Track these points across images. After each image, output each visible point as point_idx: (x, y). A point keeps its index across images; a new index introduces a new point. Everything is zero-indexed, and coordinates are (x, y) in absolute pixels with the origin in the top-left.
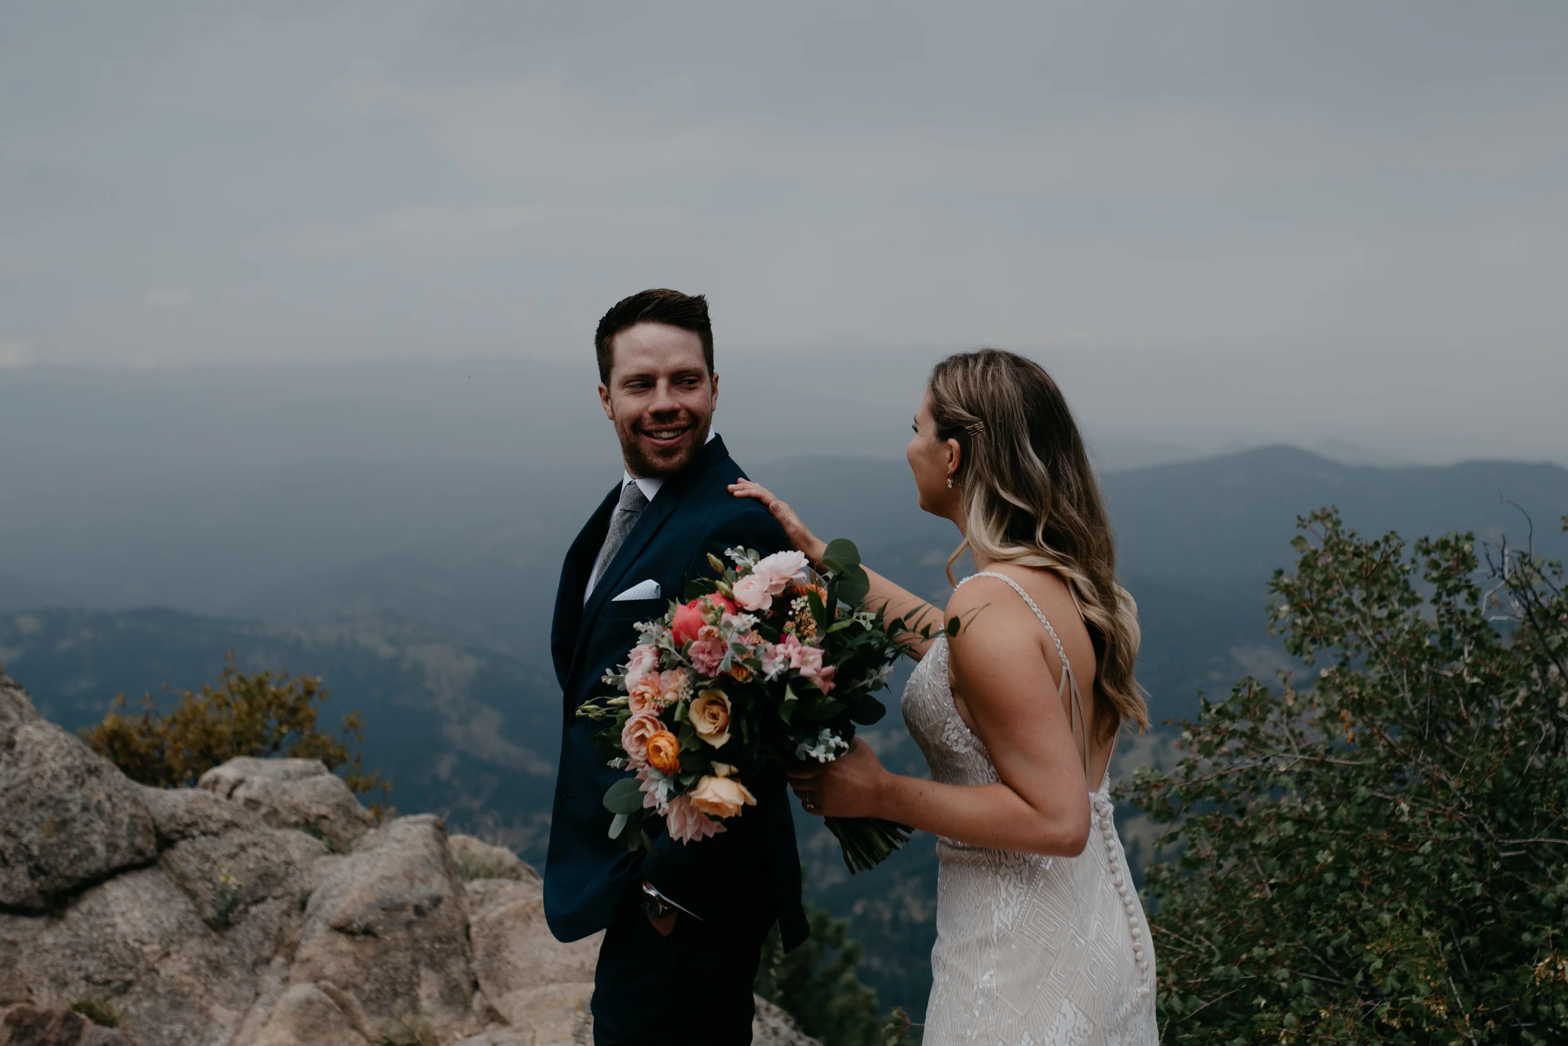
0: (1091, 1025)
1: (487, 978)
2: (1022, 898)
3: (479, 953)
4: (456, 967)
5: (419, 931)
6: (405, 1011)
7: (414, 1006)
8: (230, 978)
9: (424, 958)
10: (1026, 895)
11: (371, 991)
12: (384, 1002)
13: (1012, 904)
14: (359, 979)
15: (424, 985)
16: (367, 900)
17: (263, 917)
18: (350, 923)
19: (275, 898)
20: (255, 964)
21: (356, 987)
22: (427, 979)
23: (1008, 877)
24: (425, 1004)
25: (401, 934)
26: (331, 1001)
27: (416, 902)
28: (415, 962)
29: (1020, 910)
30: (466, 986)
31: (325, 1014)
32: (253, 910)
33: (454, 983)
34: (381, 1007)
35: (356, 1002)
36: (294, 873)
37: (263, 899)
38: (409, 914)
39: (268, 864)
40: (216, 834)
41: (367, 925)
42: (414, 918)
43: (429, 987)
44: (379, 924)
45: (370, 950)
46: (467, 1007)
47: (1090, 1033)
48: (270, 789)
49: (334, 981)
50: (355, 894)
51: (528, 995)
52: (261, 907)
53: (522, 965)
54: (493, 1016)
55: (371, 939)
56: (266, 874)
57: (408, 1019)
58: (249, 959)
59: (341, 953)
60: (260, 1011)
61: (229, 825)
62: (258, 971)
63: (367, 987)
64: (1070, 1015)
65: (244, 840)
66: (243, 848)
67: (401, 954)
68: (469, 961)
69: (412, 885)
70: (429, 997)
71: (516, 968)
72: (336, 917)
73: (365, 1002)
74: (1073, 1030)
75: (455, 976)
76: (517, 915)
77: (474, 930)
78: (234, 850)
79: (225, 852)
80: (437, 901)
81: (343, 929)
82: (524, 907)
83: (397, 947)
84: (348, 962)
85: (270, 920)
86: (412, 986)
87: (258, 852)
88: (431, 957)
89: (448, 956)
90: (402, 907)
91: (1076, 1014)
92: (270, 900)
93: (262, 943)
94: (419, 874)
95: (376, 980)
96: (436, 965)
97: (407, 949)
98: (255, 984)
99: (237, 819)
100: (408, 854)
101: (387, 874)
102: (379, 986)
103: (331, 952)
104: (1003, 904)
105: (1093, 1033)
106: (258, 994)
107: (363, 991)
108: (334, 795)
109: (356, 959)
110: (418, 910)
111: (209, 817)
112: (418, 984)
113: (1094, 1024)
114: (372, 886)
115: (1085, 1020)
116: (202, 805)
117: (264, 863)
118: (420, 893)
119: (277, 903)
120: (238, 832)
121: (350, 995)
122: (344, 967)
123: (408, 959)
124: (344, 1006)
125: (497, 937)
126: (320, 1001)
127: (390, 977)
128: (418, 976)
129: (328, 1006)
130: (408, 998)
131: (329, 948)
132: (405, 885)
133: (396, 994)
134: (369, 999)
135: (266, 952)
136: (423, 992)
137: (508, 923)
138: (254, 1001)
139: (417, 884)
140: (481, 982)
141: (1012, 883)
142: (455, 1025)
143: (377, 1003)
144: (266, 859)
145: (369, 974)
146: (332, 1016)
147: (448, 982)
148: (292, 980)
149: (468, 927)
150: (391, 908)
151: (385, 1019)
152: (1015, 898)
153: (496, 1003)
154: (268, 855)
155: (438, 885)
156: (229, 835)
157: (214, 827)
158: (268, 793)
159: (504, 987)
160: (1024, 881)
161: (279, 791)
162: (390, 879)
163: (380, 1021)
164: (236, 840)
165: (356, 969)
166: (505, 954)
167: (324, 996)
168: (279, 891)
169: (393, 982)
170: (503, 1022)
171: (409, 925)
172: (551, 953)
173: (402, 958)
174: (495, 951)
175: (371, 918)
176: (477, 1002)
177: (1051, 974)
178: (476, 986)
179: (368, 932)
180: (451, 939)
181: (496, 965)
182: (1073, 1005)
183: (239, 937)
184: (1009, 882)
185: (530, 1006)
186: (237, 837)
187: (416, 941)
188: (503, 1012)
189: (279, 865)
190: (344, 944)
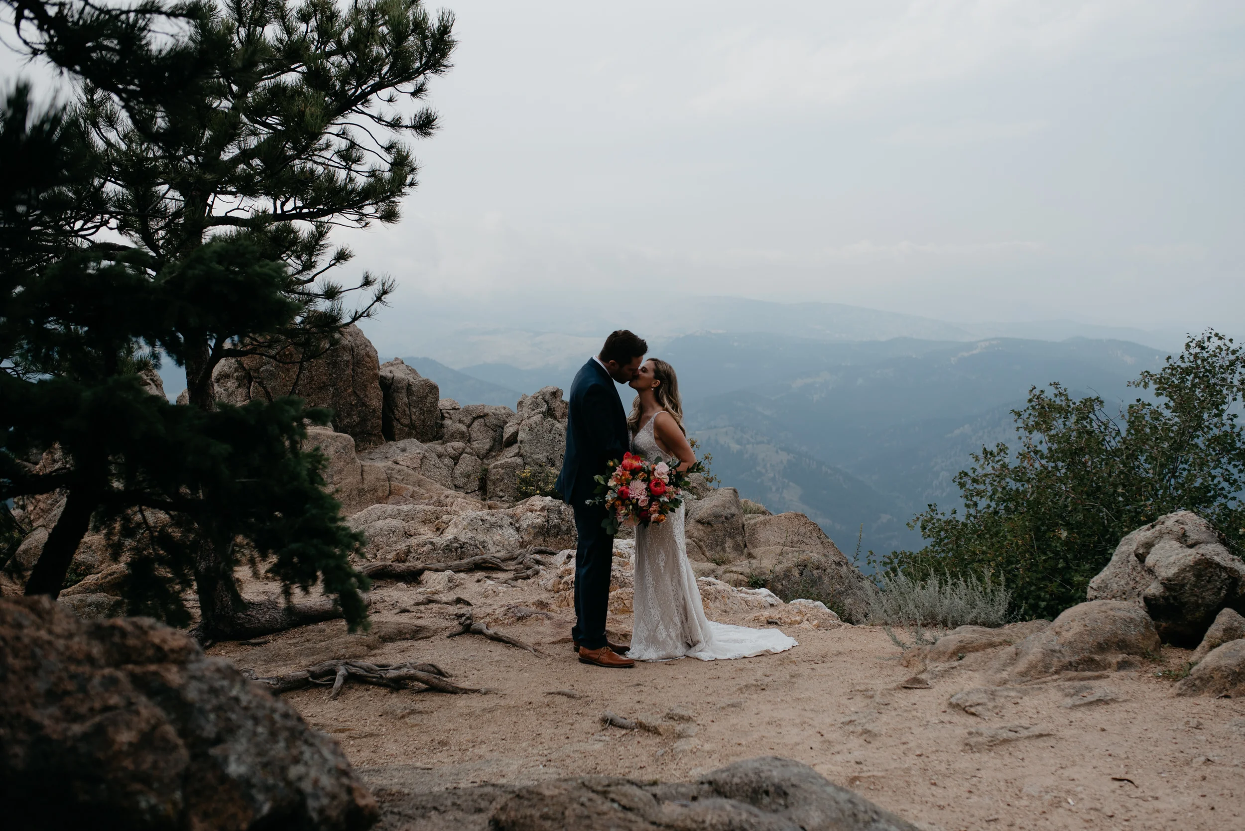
1: (750, 543)
3: (747, 535)
4: (739, 539)
5: (726, 525)
6: (721, 550)
7: (724, 550)
9: (728, 534)
12: (714, 547)
14: (705, 539)
15: (727, 543)
16: (709, 513)
18: (703, 520)
21: (704, 541)
24: (727, 549)
25: (720, 525)
27: (725, 515)
28: (724, 535)
30: (742, 545)
33: (738, 544)
35: (704, 546)
38: (723, 519)
42: (725, 520)
43: (729, 544)
44: (712, 521)
45: (709, 530)
46: (742, 553)
49: (696, 539)
50: (704, 510)
51: (763, 549)
54: (750, 556)
55: (709, 526)
57: (721, 553)
59: (699, 530)
63: (708, 542)
68: (743, 537)
69: (724, 509)
70: (729, 547)
71: (761, 540)
72: (698, 517)
75: (738, 541)
76: (761, 523)
77: (746, 527)
80: (733, 515)
81: (699, 521)
83: (718, 529)
84: (702, 533)
86: (723, 543)
88: (730, 534)
89: (736, 535)
90: (722, 516)
94: (727, 505)
96: (732, 537)
97: (722, 531)
100: (724, 499)
101: (716, 505)
102: (712, 541)
103: (695, 529)
109: (705, 532)
110: (726, 518)
112: (725, 543)
114: (711, 509)
118: (727, 512)
121: (702, 544)
123: (722, 534)
124: (700, 547)
125: (753, 530)
127: (716, 539)
128: (725, 540)
129: (695, 546)
130: (721, 547)
132: (722, 509)
133: (717, 545)
134: (708, 545)
136: (727, 545)
139: (726, 509)
140: (748, 544)
142: (740, 557)
143: (711, 547)
145: (708, 537)
147: (736, 543)
149: (743, 526)
150: (717, 516)
151: (713, 552)
153: (752, 551)
155: (734, 510)
159: (755, 547)
162: (717, 507)
163: (711, 553)
165: (704, 535)
166: (756, 536)
169: (717, 541)
170: (754, 558)
171: (723, 522)
173: (720, 533)
174: (753, 535)
175: (710, 519)
176: (746, 551)
178: (745, 546)
179: (709, 523)
180: (738, 529)
181: (753, 539)
185: (764, 553)
187: (725, 528)
188: (754, 554)
190: (700, 527)
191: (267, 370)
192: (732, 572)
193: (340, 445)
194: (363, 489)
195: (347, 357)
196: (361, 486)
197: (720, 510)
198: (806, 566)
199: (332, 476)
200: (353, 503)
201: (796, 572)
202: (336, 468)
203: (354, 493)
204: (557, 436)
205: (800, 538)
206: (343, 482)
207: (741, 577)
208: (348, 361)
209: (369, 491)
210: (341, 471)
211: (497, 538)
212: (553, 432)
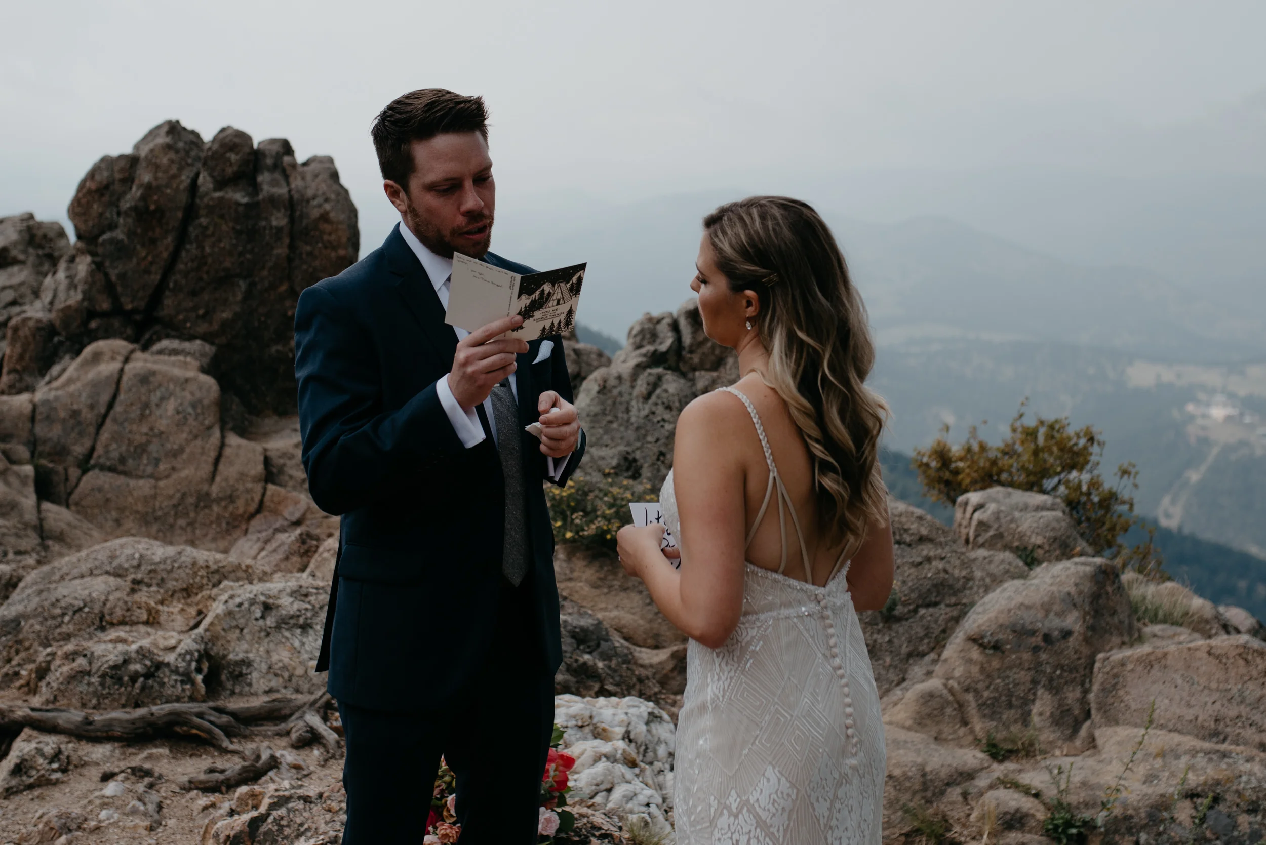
0: (795, 791)
1: (1099, 710)
2: (732, 674)
3: (1096, 687)
4: (1072, 695)
5: (1044, 656)
6: (1016, 721)
7: (1025, 719)
8: (881, 662)
9: (1044, 681)
10: (735, 672)
11: (989, 698)
12: (999, 710)
13: (723, 678)
14: (980, 686)
15: (1038, 703)
16: (1001, 621)
17: (929, 618)
18: (982, 638)
19: (948, 605)
20: (910, 655)
21: (976, 691)
22: (1042, 699)
23: (721, 655)
24: (1035, 719)
25: (1026, 656)
26: (951, 698)
27: (1045, 630)
28: (1035, 682)
29: (730, 684)
30: (1079, 713)
31: (942, 708)
32: (922, 611)
33: (1066, 708)
34: (994, 713)
35: (973, 704)
36: (971, 588)
37: (936, 604)
38: (1038, 640)
39: (947, 576)
40: (909, 545)
41: (997, 641)
42: (1042, 644)
43: (1043, 706)
44: (1007, 643)
45: (995, 664)
47: (794, 797)
48: (1002, 515)
49: (959, 683)
50: (992, 614)
52: (931, 610)
53: (1134, 706)
54: (1092, 745)
55: (999, 654)
56: (942, 584)
57: (1016, 727)
58: (905, 650)
59: (970, 661)
60: (898, 692)
61: (922, 539)
62: (911, 661)
63: (986, 694)
64: (773, 780)
65: (932, 554)
66: (929, 560)
67: (1023, 673)
68: (1086, 692)
69: (1047, 616)
70: (1041, 714)
71: (1128, 707)
73: (980, 706)
74: (776, 793)
75: (1069, 701)
77: (1097, 665)
78: (919, 560)
79: (911, 560)
80: (1066, 634)
81: (977, 641)
82: (1149, 654)
83: (1020, 665)
84: (975, 670)
85: (936, 621)
86: (1027, 702)
87: (941, 565)
88: (1051, 680)
89: (1066, 683)
90: (1033, 633)
91: (779, 780)
92: (942, 606)
93: (921, 639)
94: (1056, 607)
95: (996, 689)
96: (1054, 688)
97: (1029, 669)
98: (905, 672)
99: (933, 535)
100: (1054, 588)
101: (1027, 602)
102: (996, 695)
103: (963, 658)
104: (716, 677)
105: (797, 799)
106: (904, 680)
107: (982, 696)
108: (1053, 529)
109: (982, 670)
110: (1047, 638)
111: (906, 530)
112: (1033, 701)
113: (798, 790)
114: (1009, 610)
115: (788, 785)
116: (904, 519)
117: (942, 575)
118: (1055, 623)
119: (948, 609)
120: (930, 546)
121: (970, 697)
122: (970, 672)
123: (1028, 678)
124: (961, 706)
125: (1116, 676)
126: (941, 696)
127: (1009, 689)
128: (1035, 694)
129: (948, 703)
130: (1020, 711)
131: (962, 654)
132: (1040, 615)
133: (1010, 706)
134: (984, 704)
135: (923, 647)
136: (1036, 709)
137: (1130, 667)
138: (898, 684)
139: (1052, 615)
140: (1093, 712)
141: (725, 660)
142: (1060, 743)
143: (991, 709)
144: (946, 571)
145: (990, 684)
146: (949, 711)
147: (1060, 705)
148: (934, 675)
149: (1093, 662)
150: (1021, 632)
151: (994, 723)
152: (726, 674)
153: (1096, 733)
154: (950, 569)
155: (1072, 621)
156: (920, 547)
157: (908, 539)
158: (998, 519)
159: (1113, 721)
160: (735, 659)
161: (1009, 518)
162: (1028, 607)
163: (987, 726)
164: (925, 553)
165: (981, 678)
166: (1121, 692)
167: (945, 692)
168: (953, 600)
169: (1010, 694)
170: (1097, 751)
171: (1036, 649)
172: (1167, 701)
173: (1023, 676)
174: (1111, 689)
175: (1000, 636)
176: (1084, 729)
177: (757, 742)
178: (1088, 715)
179: (996, 647)
180: (1073, 669)
181: (1110, 700)
182: (776, 771)
183: (901, 630)
184: (723, 658)
186: (926, 550)
187: (1040, 664)
188: (1100, 743)
189: (958, 579)
190: (975, 653)
191: (112, 241)
192: (1015, 785)
193: (189, 397)
194: (208, 494)
195: (279, 220)
196: (205, 487)
197: (1027, 618)
198: (1217, 800)
199: (157, 461)
200: (182, 522)
201: (1184, 812)
202: (168, 446)
203: (191, 500)
204: (660, 409)
205: (1244, 710)
206: (175, 476)
207: (1027, 804)
208: (279, 229)
209: (218, 500)
210: (176, 454)
211: (282, 656)
212: (654, 398)
